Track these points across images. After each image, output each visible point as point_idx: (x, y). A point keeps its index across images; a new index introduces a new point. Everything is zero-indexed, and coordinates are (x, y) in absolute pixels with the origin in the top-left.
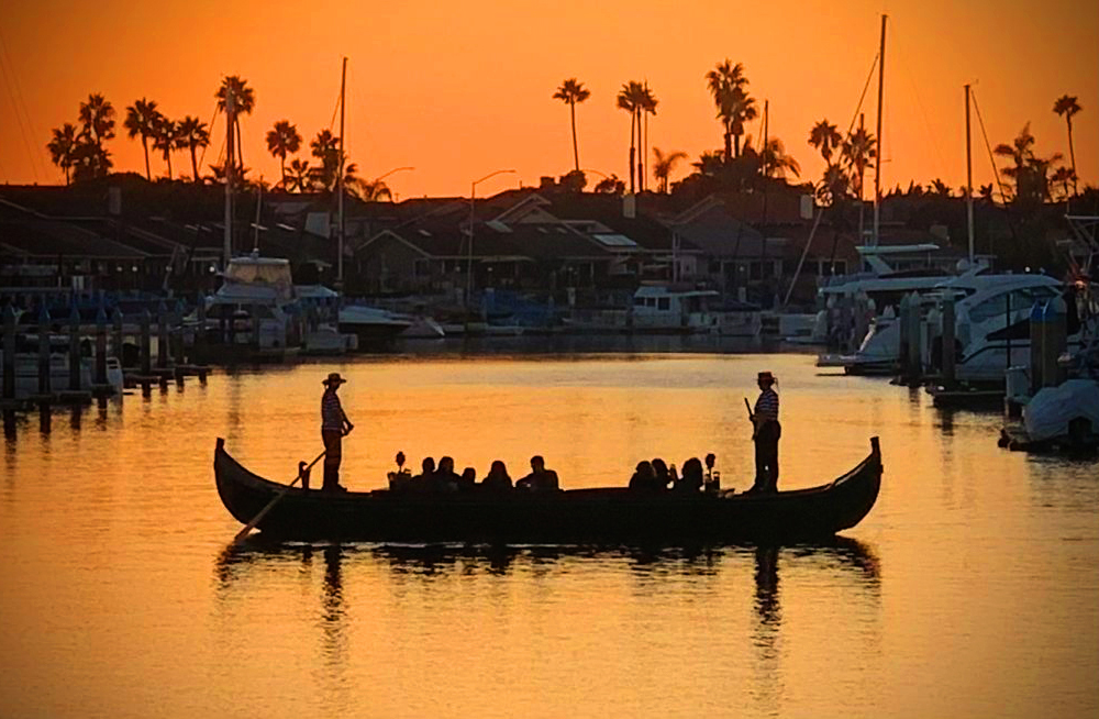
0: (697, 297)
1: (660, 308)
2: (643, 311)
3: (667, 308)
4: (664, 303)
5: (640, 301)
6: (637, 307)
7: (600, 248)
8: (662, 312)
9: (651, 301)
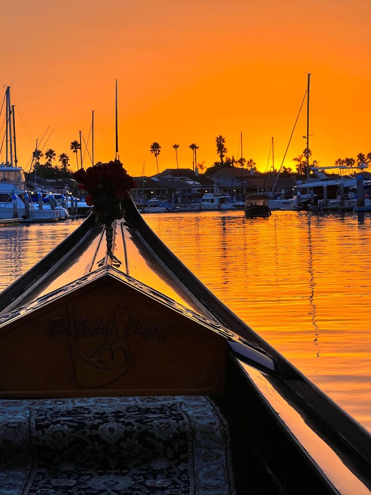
0: (223, 198)
1: (211, 202)
2: (206, 203)
3: (213, 202)
4: (212, 201)
5: (204, 200)
6: (203, 202)
7: (189, 185)
8: (212, 204)
9: (208, 200)
